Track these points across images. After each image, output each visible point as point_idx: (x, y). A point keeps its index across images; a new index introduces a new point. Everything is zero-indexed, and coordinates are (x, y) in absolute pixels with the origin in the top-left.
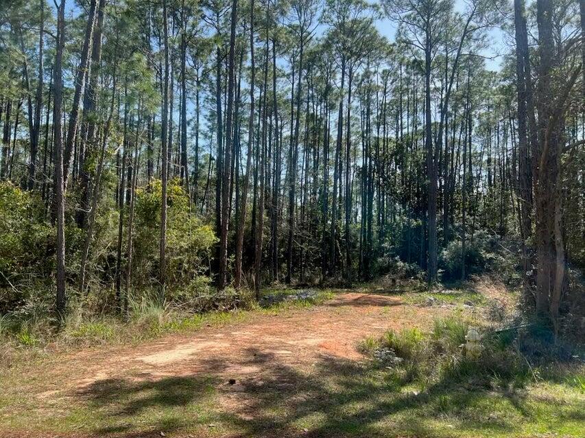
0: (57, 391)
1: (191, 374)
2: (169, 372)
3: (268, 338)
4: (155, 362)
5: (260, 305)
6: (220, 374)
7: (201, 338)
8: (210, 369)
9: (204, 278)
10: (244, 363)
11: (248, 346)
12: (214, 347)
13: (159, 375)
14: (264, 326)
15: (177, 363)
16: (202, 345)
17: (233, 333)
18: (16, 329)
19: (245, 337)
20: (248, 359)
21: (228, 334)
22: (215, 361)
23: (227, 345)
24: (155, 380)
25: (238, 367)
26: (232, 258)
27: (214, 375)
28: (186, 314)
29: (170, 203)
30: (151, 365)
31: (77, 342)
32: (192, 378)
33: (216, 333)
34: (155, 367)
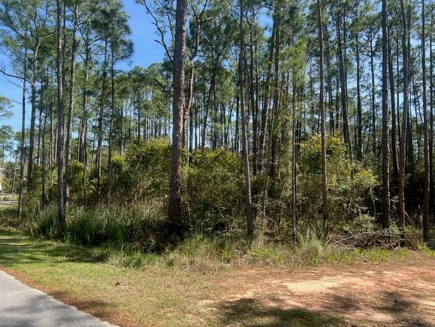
0: (213, 301)
1: (320, 309)
2: (301, 303)
3: (421, 284)
4: (295, 290)
5: (428, 246)
6: (348, 316)
7: (351, 272)
8: (340, 307)
9: (367, 216)
10: (379, 308)
11: (393, 289)
12: (355, 284)
13: (291, 303)
14: (422, 269)
15: (312, 295)
16: (346, 280)
17: (386, 272)
18: (222, 246)
19: (396, 279)
20: (385, 305)
21: (380, 273)
22: (350, 300)
23: (371, 284)
24: (285, 308)
25: (370, 311)
26: (395, 199)
27: (340, 315)
28: (347, 247)
29: (329, 152)
30: (291, 293)
31: (253, 262)
32: (318, 314)
33: (368, 269)
34: (292, 295)
